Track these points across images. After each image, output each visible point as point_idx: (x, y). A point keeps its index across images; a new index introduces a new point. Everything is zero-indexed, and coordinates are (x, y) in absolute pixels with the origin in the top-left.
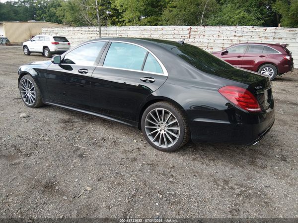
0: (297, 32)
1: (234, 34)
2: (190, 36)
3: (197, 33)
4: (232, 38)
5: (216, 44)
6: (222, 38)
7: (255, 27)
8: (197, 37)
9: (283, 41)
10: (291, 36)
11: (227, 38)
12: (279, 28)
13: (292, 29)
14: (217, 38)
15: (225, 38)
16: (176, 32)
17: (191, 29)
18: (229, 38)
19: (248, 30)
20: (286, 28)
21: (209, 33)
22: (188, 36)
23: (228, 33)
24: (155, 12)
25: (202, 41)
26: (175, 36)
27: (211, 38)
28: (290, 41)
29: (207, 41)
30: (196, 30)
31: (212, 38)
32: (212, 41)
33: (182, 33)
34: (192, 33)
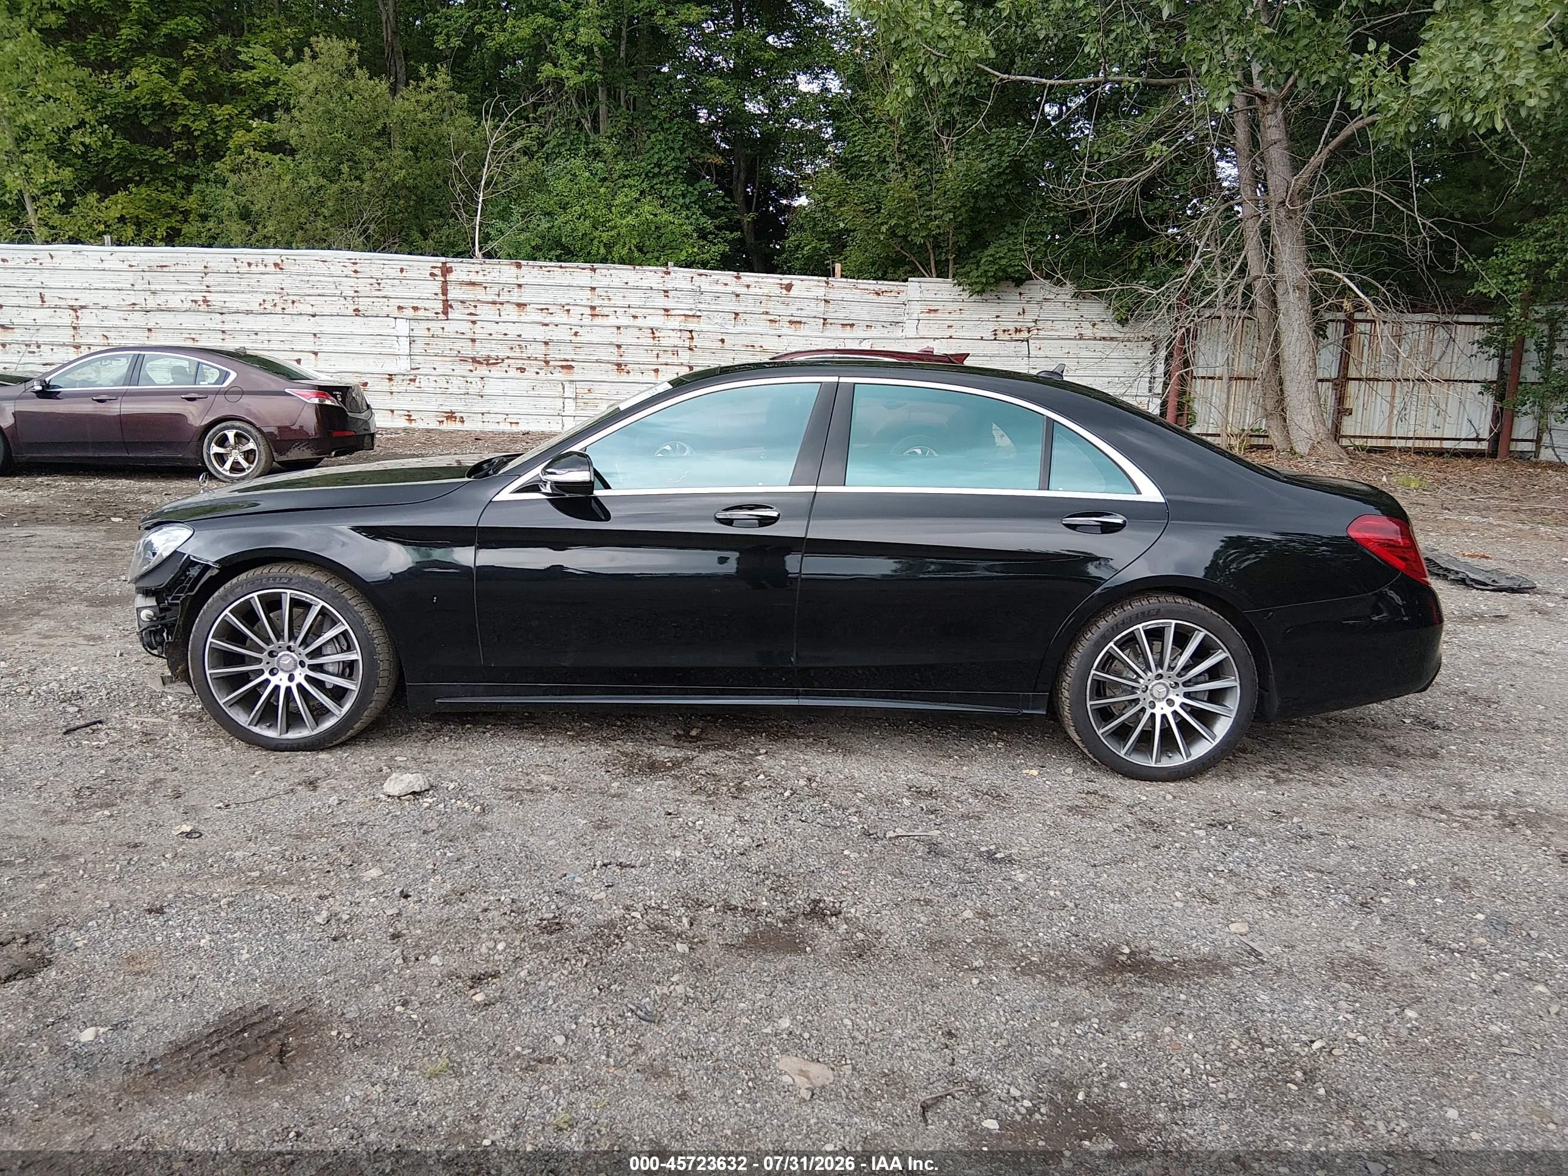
0: (902, 297)
1: (662, 302)
2: (447, 306)
3: (479, 294)
4: (652, 322)
5: (586, 350)
6: (612, 321)
7: (748, 277)
8: (486, 312)
9: (859, 332)
10: (885, 315)
11: (631, 322)
12: (837, 281)
13: (884, 285)
14: (587, 320)
15: (624, 321)
16: (363, 286)
17: (446, 270)
18: (639, 322)
19: (721, 288)
20: (863, 284)
21: (545, 297)
22: (439, 306)
23: (634, 299)
24: (156, 168)
25: (513, 330)
26: (363, 304)
27: (555, 319)
28: (884, 333)
29: (541, 333)
30: (474, 278)
31: (560, 317)
32: (563, 334)
33: (400, 291)
34: (454, 293)
